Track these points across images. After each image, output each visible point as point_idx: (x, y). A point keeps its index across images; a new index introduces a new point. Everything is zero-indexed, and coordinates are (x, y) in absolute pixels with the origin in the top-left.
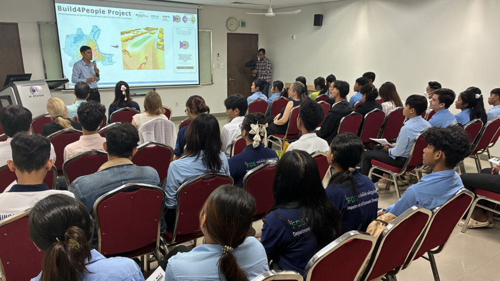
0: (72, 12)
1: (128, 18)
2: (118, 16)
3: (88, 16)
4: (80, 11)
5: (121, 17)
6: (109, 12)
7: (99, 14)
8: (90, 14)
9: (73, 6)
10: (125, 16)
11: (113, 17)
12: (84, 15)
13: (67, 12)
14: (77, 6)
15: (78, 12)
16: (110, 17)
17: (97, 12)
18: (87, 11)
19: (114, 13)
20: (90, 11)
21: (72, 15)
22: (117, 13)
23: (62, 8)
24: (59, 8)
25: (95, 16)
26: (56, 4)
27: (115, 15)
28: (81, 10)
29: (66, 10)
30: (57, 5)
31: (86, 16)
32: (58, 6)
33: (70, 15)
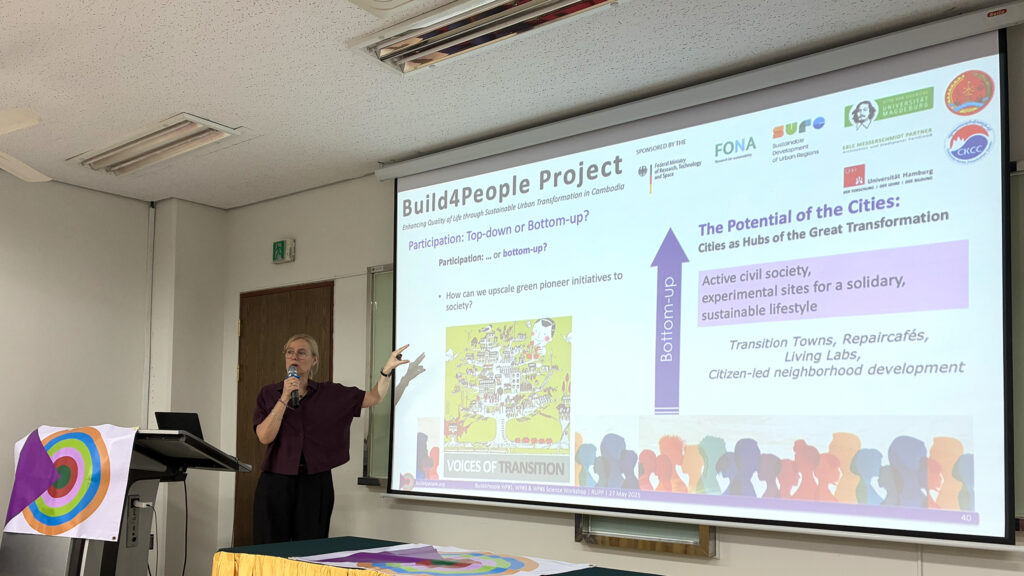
0: (438, 214)
1: (608, 189)
2: (573, 188)
3: (478, 215)
4: (456, 202)
5: (582, 190)
6: (544, 177)
7: (508, 201)
8: (486, 204)
9: (439, 189)
10: (601, 182)
11: (554, 200)
12: (466, 216)
13: (424, 217)
14: (450, 186)
15: (451, 210)
16: (544, 202)
17: (504, 190)
18: (476, 196)
19: (561, 179)
20: (484, 196)
21: (436, 222)
22: (569, 177)
23: (413, 206)
24: (405, 208)
25: (496, 211)
26: (399, 194)
27: (563, 189)
28: (460, 197)
29: (421, 211)
30: (402, 196)
31: (472, 215)
32: (405, 202)
33: (432, 223)
